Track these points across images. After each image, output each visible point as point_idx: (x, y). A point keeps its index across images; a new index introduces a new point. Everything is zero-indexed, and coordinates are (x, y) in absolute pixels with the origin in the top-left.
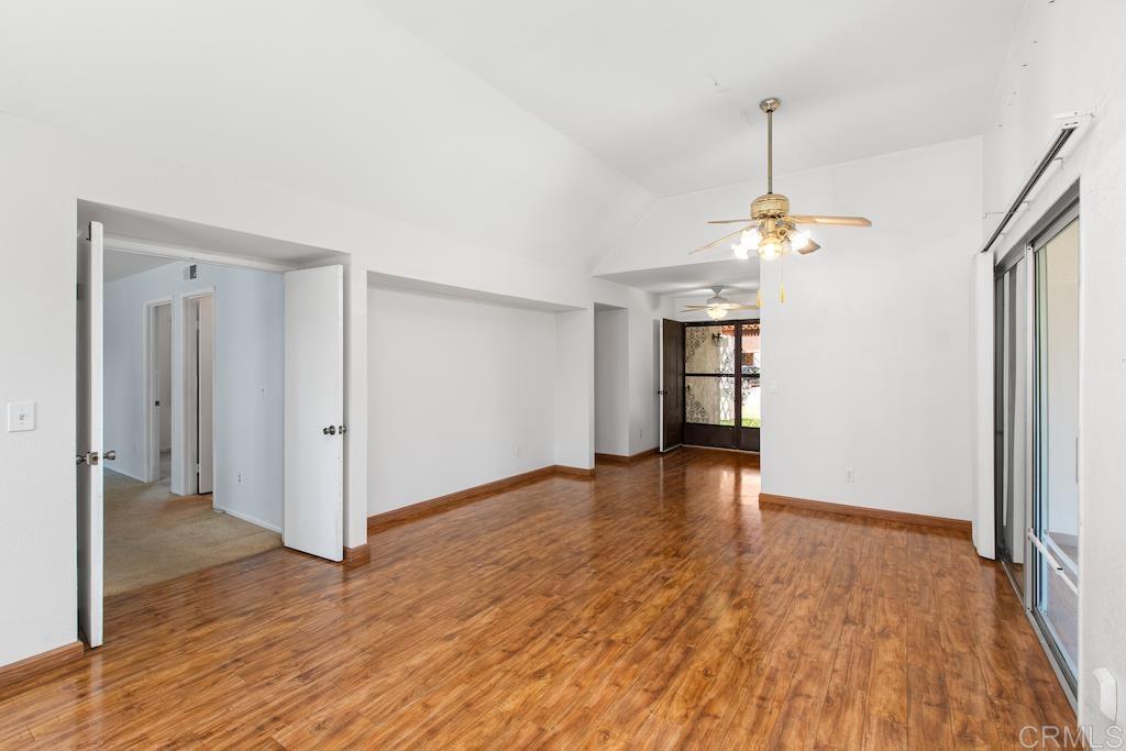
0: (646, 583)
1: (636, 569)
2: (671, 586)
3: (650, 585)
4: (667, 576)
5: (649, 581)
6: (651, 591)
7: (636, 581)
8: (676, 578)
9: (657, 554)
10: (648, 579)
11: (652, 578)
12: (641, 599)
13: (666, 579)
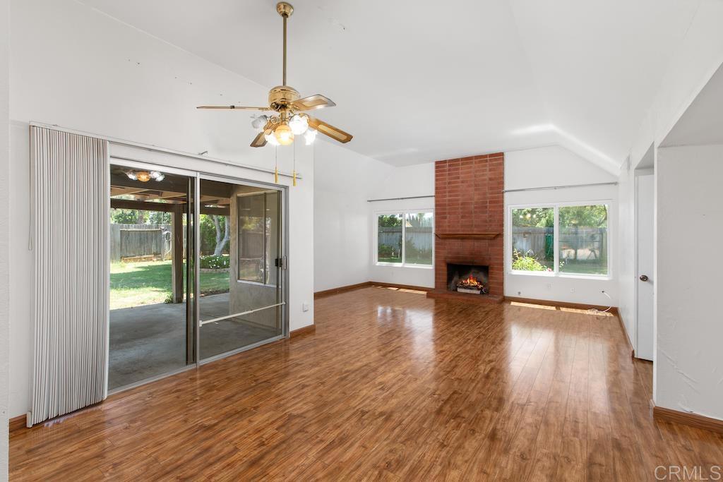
0: (396, 386)
1: (402, 398)
2: (380, 383)
3: (394, 385)
4: (381, 391)
5: (394, 387)
6: (394, 381)
7: (403, 387)
8: (375, 389)
9: (381, 414)
10: (393, 390)
11: (392, 389)
12: (401, 376)
13: (382, 389)
